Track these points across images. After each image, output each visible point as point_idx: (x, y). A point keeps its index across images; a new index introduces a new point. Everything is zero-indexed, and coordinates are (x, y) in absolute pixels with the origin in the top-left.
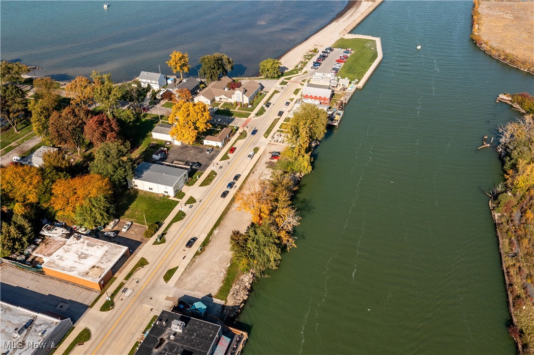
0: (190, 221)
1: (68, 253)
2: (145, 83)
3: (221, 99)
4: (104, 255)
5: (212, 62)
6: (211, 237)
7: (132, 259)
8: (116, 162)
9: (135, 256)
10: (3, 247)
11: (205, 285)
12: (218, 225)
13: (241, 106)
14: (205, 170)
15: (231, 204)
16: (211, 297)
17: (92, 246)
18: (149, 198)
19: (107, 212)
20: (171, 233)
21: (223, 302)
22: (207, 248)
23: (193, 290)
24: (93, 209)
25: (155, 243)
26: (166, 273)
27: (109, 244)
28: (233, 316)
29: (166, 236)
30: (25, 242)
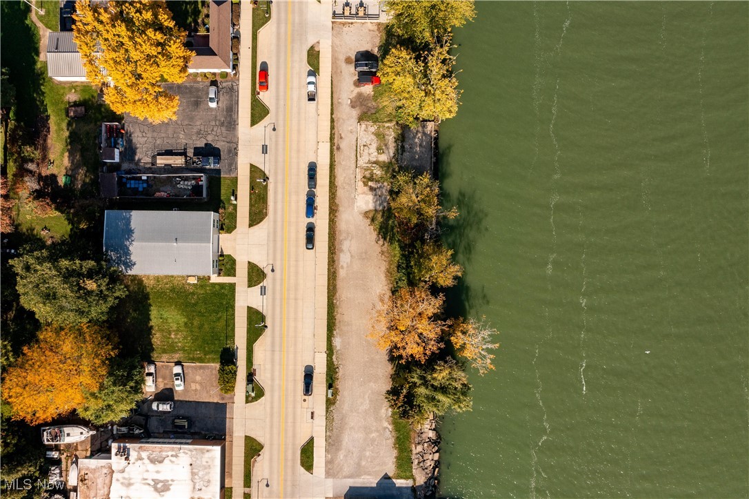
0: (281, 330)
1: (132, 487)
4: (193, 474)
6: (334, 357)
7: (232, 445)
9: (231, 436)
11: (371, 462)
12: (334, 324)
14: (236, 169)
15: (334, 261)
16: (389, 478)
17: (161, 462)
18: (173, 290)
20: (262, 367)
21: (409, 483)
22: (339, 385)
23: (359, 476)
25: (249, 400)
26: (301, 456)
27: (185, 449)
28: (431, 492)
29: (257, 378)
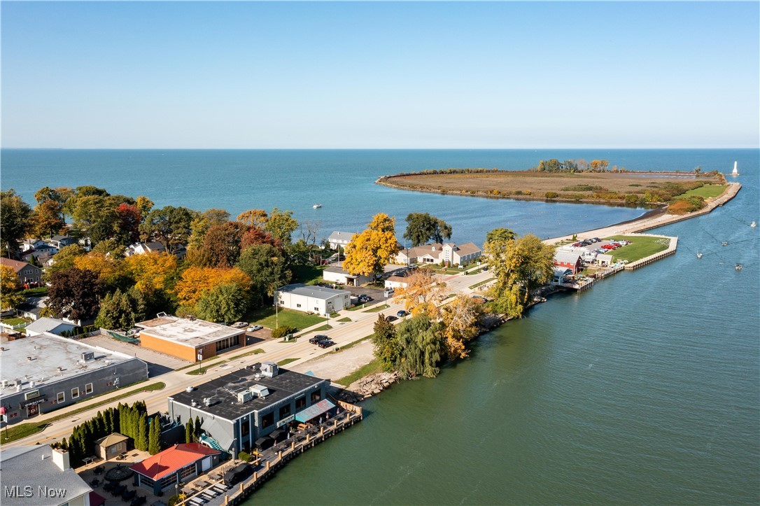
1: (174, 327)
2: (335, 244)
3: (424, 259)
5: (421, 219)
8: (262, 259)
9: (251, 347)
10: (107, 314)
13: (449, 266)
14: (376, 303)
16: (330, 381)
17: (204, 326)
18: (294, 314)
19: (237, 305)
21: (342, 387)
22: (345, 351)
24: (220, 296)
25: (282, 342)
26: (282, 360)
29: (298, 339)
30: (132, 319)
